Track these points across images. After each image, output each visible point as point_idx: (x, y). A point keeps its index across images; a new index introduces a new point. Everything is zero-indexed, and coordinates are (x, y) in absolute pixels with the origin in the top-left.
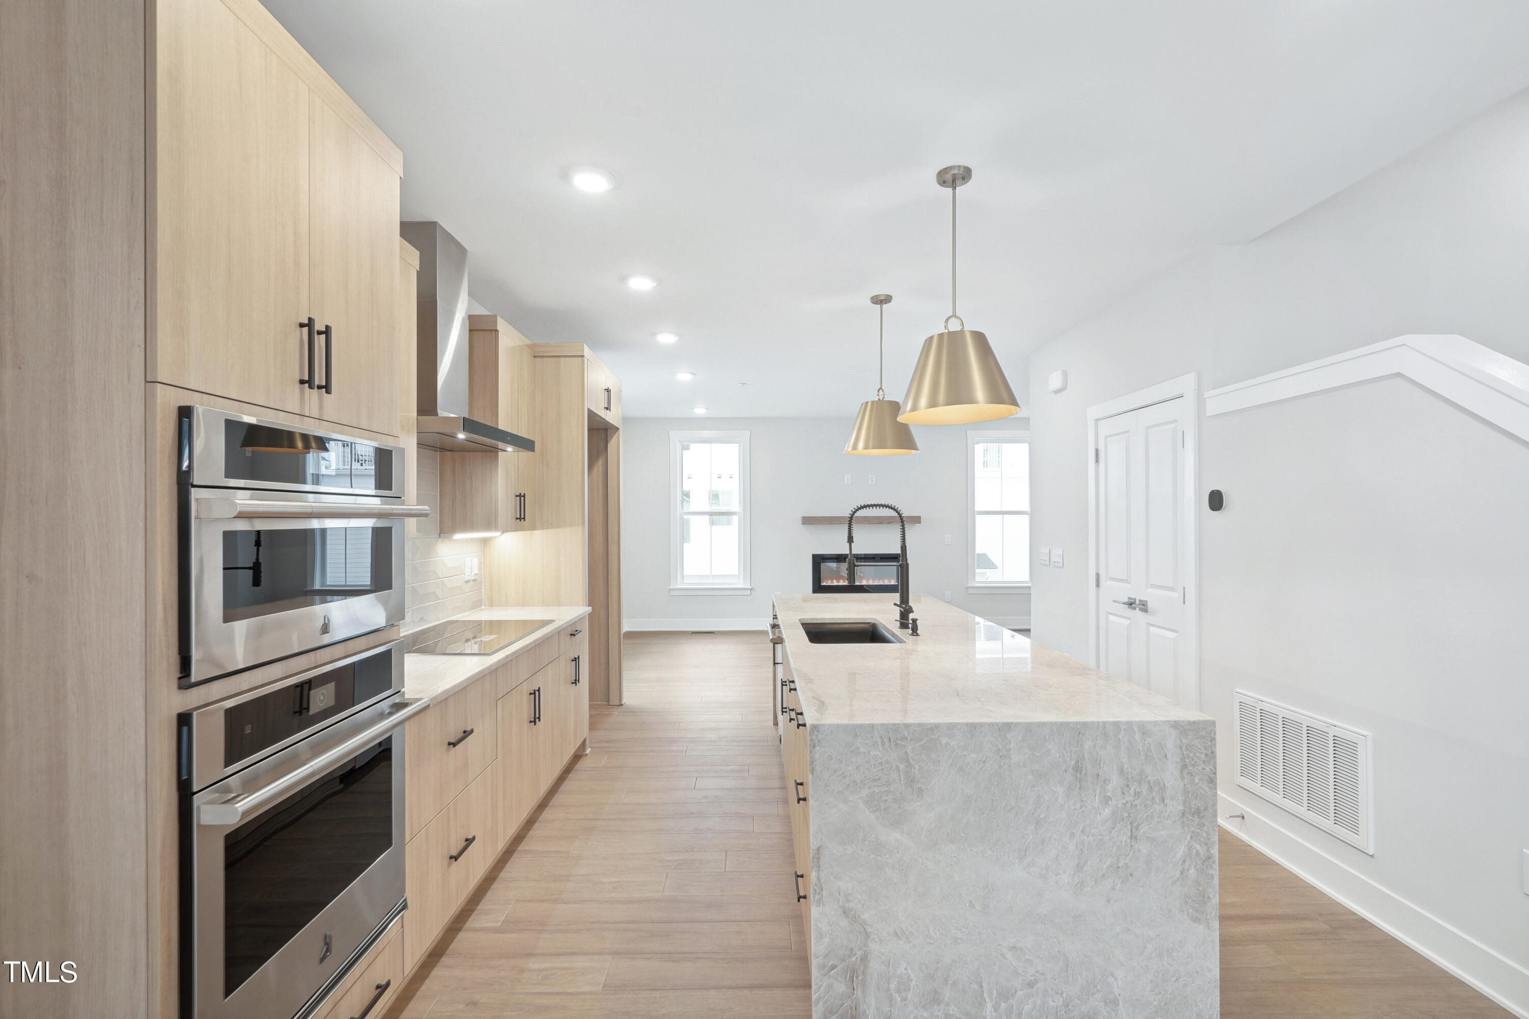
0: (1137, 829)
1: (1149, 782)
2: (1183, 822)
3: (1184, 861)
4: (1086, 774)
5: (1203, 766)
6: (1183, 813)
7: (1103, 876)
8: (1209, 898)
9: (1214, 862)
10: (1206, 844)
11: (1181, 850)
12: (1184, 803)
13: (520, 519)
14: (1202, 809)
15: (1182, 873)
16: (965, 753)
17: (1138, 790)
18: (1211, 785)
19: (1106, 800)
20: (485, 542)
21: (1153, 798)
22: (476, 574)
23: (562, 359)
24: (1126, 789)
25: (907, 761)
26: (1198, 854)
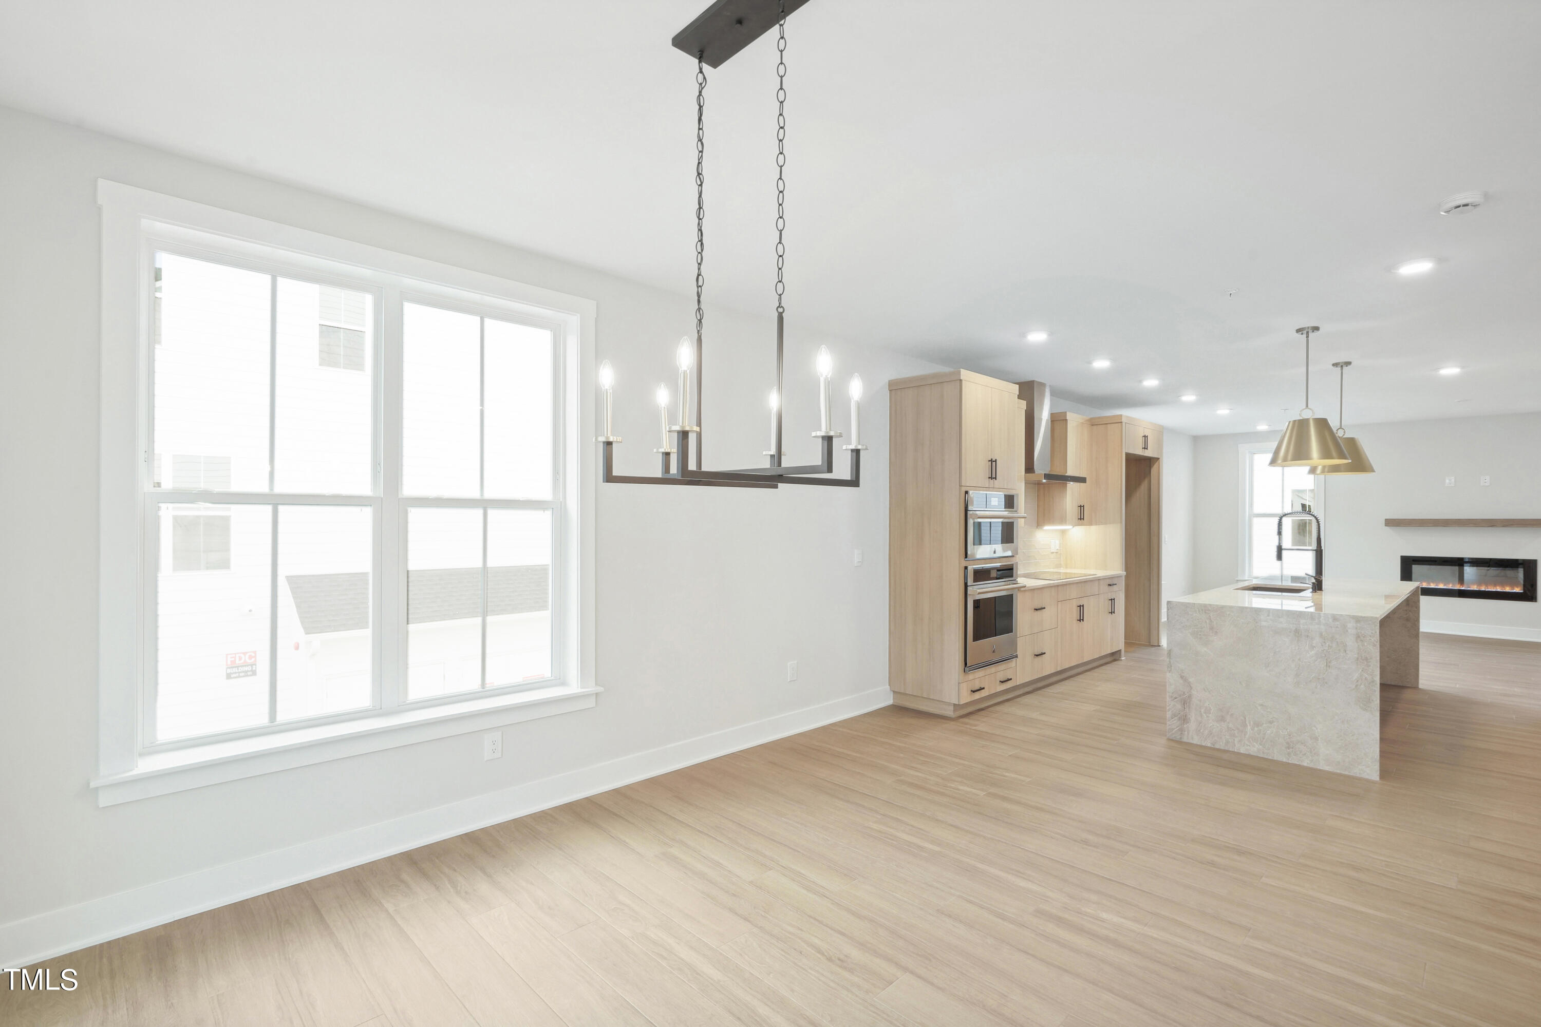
0: (1330, 662)
1: (1337, 642)
2: (1357, 663)
3: (1357, 681)
4: (1301, 635)
5: (1370, 638)
6: (1358, 659)
7: (1310, 681)
8: (1372, 700)
9: (1376, 684)
10: (1371, 675)
11: (1356, 676)
12: (1358, 653)
13: (1081, 519)
14: (1369, 658)
15: (1357, 686)
16: (1239, 619)
17: (1330, 645)
18: (1375, 648)
19: (1313, 647)
20: (1063, 532)
21: (1339, 650)
22: (1057, 550)
23: (1109, 425)
24: (1323, 644)
25: (1210, 619)
26: (1366, 679)
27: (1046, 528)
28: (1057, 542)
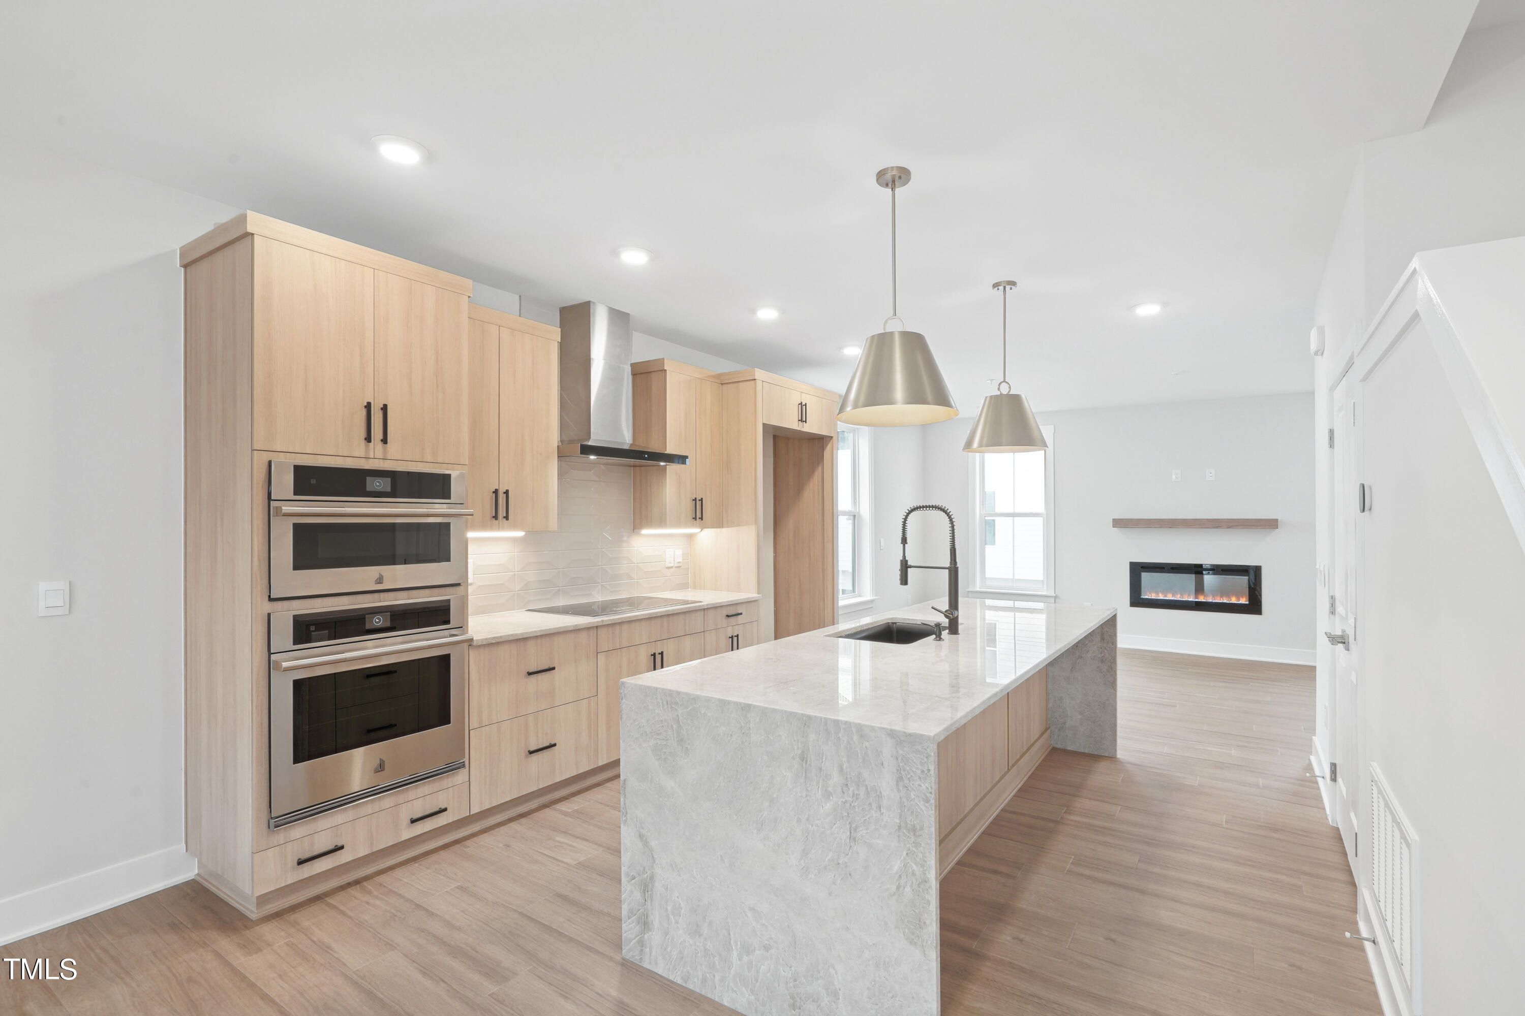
0: (855, 830)
1: (866, 786)
2: (899, 836)
3: (900, 877)
4: (810, 765)
5: (919, 782)
6: (900, 827)
7: (825, 867)
8: (925, 923)
9: (930, 887)
10: (922, 866)
11: (897, 866)
12: (900, 817)
13: (696, 518)
14: (918, 827)
15: (898, 888)
16: (718, 725)
17: (856, 792)
18: (927, 805)
19: (828, 795)
20: (691, 537)
21: (870, 804)
22: (679, 563)
23: (741, 384)
24: (845, 789)
25: (679, 723)
26: (913, 874)
27: (645, 531)
28: (679, 552)
